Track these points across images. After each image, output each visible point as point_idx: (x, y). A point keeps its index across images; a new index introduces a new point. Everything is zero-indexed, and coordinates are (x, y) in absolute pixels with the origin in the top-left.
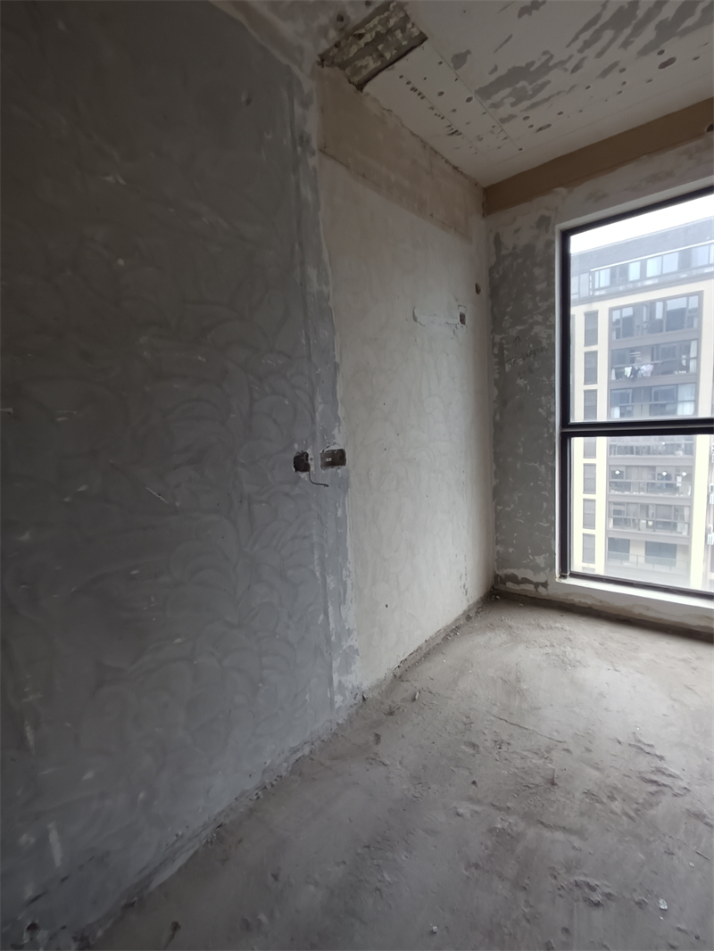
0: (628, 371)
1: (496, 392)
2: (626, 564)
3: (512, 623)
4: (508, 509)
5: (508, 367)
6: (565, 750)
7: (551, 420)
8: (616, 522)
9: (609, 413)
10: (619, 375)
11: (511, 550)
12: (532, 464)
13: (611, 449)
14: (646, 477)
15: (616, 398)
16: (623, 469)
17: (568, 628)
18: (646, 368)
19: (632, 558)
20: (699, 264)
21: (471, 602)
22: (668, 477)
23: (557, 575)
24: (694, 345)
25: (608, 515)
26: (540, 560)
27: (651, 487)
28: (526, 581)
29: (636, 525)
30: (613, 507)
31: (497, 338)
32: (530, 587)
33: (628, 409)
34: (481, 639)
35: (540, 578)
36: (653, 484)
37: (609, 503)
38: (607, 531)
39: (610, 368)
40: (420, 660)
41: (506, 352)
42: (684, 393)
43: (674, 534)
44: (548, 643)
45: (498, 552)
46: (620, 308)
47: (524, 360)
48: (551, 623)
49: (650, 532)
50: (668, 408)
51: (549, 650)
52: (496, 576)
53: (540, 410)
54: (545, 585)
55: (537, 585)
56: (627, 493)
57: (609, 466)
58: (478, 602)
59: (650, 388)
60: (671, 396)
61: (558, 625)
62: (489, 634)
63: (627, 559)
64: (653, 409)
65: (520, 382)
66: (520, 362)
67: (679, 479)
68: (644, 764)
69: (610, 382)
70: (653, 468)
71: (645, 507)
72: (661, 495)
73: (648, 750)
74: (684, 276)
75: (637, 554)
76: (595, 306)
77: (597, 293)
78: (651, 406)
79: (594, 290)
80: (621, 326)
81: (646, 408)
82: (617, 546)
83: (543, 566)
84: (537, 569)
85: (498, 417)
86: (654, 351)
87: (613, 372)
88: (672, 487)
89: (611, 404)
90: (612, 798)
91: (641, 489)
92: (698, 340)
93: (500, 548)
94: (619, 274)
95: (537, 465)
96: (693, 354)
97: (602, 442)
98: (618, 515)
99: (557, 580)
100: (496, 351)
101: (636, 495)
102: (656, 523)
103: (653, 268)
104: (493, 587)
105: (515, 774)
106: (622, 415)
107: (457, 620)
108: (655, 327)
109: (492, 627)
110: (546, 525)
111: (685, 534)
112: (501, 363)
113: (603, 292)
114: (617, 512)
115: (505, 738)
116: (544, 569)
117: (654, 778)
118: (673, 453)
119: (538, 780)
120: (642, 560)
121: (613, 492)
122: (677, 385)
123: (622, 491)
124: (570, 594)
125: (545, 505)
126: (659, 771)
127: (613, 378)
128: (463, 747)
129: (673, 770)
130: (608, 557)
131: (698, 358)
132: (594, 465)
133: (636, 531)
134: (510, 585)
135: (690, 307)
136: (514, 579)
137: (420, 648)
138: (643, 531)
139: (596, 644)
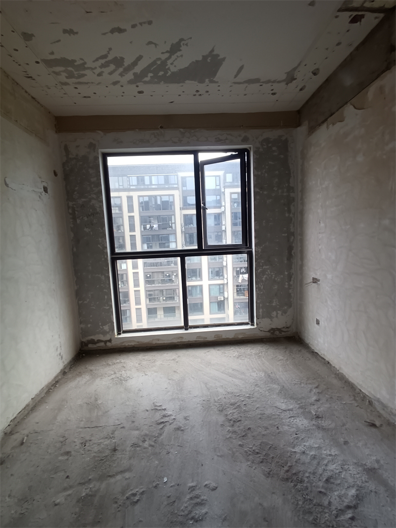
0: (148, 226)
1: (72, 235)
2: (156, 320)
3: (92, 368)
4: (85, 302)
5: (78, 221)
6: (122, 428)
7: (105, 251)
8: (150, 300)
9: (142, 247)
10: (145, 228)
11: (89, 325)
12: (97, 275)
13: (145, 264)
14: (161, 277)
15: (146, 239)
16: (151, 274)
17: (123, 361)
18: (155, 226)
19: (159, 316)
20: (172, 183)
21: (66, 363)
22: (169, 276)
23: (116, 334)
24: (173, 217)
25: (146, 297)
26: (106, 328)
27: (163, 281)
28: (99, 341)
29: (159, 300)
30: (148, 293)
31: (71, 204)
32: (102, 344)
33: (150, 245)
34: (72, 384)
35: (107, 337)
36: (164, 280)
37: (146, 291)
38: (147, 305)
39: (141, 225)
40: (28, 414)
41: (76, 212)
42: (172, 238)
43: (174, 302)
44: (113, 373)
45: (82, 328)
46: (143, 196)
47: (88, 218)
48: (114, 361)
49: (164, 302)
50: (166, 245)
51: (113, 376)
52: (82, 343)
53: (99, 246)
54: (110, 341)
55: (106, 342)
56: (153, 285)
57: (145, 273)
58: (70, 362)
59: (159, 235)
60: (166, 239)
61: (118, 361)
62: (78, 379)
63: (156, 317)
64: (161, 245)
65: (87, 230)
66: (86, 219)
67: (173, 276)
68: (158, 416)
69: (141, 232)
70: (163, 272)
71: (162, 291)
72: (167, 285)
73: (159, 408)
74: (167, 187)
75: (160, 313)
76: (131, 194)
77: (132, 187)
78: (160, 243)
79: (130, 186)
80: (143, 205)
81: (158, 245)
82: (151, 312)
83: (108, 331)
84: (104, 333)
85: (75, 249)
86: (158, 218)
87: (142, 226)
88: (171, 281)
89: (143, 243)
90: (144, 441)
91: (159, 283)
92: (174, 215)
93: (83, 326)
94: (141, 180)
95: (100, 275)
96: (173, 222)
97: (140, 262)
98: (151, 297)
99: (116, 337)
100: (70, 211)
101: (157, 286)
102: (167, 298)
103: (154, 180)
104: (80, 350)
105: (94, 457)
106: (148, 248)
107: (56, 377)
108: (158, 208)
109: (80, 374)
110: (107, 308)
111: (178, 301)
112: (74, 218)
113: (134, 187)
114: (150, 295)
115: (88, 438)
116: (108, 332)
117: (162, 420)
118: (170, 265)
119: (107, 452)
120: (162, 316)
121: (147, 285)
122: (169, 234)
123: (151, 284)
124: (123, 342)
125: (106, 297)
126: (165, 416)
127: (143, 230)
128: (60, 458)
129: (170, 413)
130: (148, 318)
131: (175, 223)
132: (138, 273)
133: (159, 303)
134: (90, 346)
135: (170, 201)
136: (93, 342)
137: (27, 405)
138: (162, 303)
139: (137, 365)
